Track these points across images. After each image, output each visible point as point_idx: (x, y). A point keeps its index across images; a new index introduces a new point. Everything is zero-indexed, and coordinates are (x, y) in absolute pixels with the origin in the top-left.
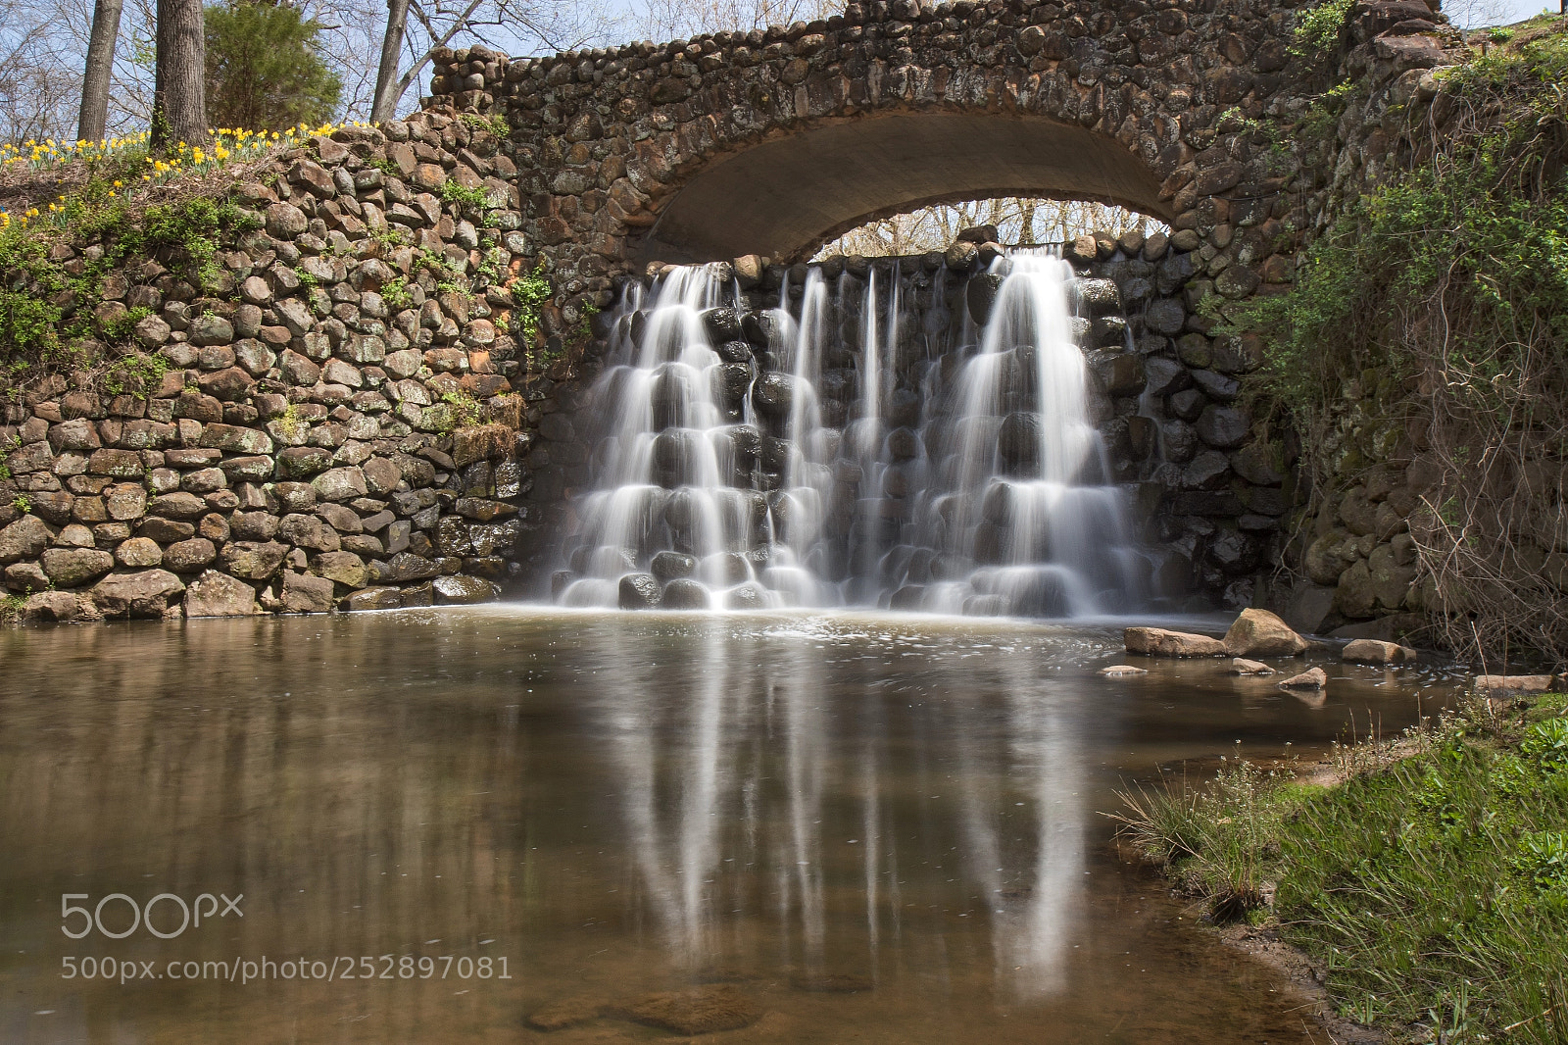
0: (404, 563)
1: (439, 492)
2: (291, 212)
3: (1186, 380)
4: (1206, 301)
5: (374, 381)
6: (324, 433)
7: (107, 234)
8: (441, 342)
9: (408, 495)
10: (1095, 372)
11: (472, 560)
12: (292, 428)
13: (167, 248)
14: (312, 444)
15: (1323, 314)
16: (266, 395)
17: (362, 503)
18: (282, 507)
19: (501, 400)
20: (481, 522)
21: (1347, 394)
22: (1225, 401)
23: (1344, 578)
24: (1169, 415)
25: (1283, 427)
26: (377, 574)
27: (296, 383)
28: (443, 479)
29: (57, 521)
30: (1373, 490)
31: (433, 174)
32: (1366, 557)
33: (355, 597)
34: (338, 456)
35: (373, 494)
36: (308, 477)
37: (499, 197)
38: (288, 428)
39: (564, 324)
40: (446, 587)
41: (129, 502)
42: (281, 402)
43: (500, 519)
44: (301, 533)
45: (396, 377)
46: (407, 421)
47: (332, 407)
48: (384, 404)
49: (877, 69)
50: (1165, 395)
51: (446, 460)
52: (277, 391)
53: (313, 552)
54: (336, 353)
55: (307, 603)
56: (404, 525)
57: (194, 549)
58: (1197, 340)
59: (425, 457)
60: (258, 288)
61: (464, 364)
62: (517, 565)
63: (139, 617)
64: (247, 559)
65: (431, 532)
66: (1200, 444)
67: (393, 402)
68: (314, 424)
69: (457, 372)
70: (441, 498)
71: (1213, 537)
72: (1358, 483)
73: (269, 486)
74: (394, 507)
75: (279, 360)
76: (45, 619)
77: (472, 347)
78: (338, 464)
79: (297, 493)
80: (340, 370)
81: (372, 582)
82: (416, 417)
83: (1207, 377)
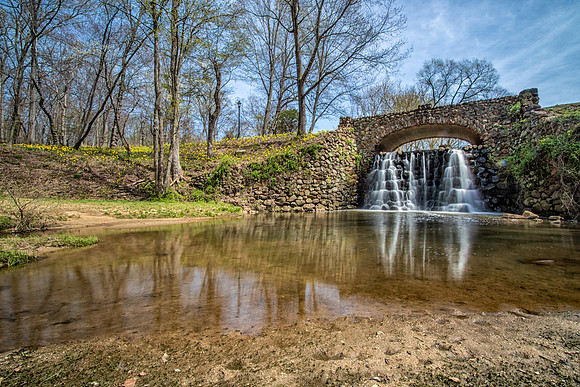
0: (343, 203)
3: (486, 171)
5: (338, 173)
6: (333, 181)
8: (346, 166)
9: (344, 191)
11: (352, 202)
12: (329, 181)
14: (331, 183)
16: (325, 175)
19: (354, 175)
22: (494, 175)
23: (534, 206)
24: (483, 177)
26: (340, 204)
27: (329, 173)
28: (348, 189)
29: (297, 196)
31: (344, 138)
32: (539, 202)
33: (338, 208)
35: (339, 191)
36: (331, 188)
37: (353, 141)
40: (349, 206)
43: (355, 195)
44: (330, 198)
46: (343, 179)
47: (333, 177)
48: (340, 177)
50: (482, 174)
51: (348, 186)
53: (332, 201)
54: (333, 168)
55: (332, 209)
56: (343, 196)
57: (316, 200)
58: (488, 164)
59: (345, 185)
63: (308, 211)
64: (324, 202)
65: (346, 198)
66: (489, 182)
69: (348, 171)
70: (347, 192)
73: (326, 190)
74: (342, 193)
75: (326, 169)
76: (297, 211)
77: (350, 167)
78: (335, 186)
80: (334, 171)
83: (491, 170)
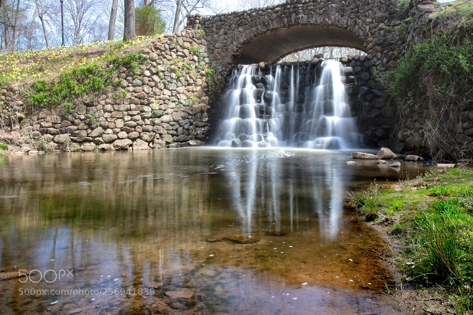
0: (181, 137)
1: (189, 120)
2: (155, 55)
3: (369, 92)
4: (375, 72)
5: (174, 94)
6: (163, 107)
7: (114, 62)
8: (189, 85)
9: (182, 121)
10: (347, 90)
11: (197, 136)
12: (155, 105)
13: (127, 65)
14: (160, 109)
15: (403, 75)
16: (150, 98)
17: (172, 123)
18: (154, 124)
19: (204, 98)
20: (200, 127)
21: (409, 95)
22: (379, 97)
23: (407, 140)
24: (365, 100)
25: (393, 103)
26: (175, 139)
27: (156, 95)
28: (190, 117)
29: (105, 128)
30: (415, 119)
31: (187, 45)
32: (412, 135)
33: (170, 145)
34: (166, 112)
35: (174, 121)
36: (159, 117)
37: (203, 50)
38: (154, 106)
39: (218, 79)
40: (191, 142)
41: (120, 123)
42: (153, 100)
43: (203, 126)
44: (158, 130)
45: (179, 93)
46: (182, 104)
47: (164, 100)
48: (176, 100)
49: (294, 15)
50: (364, 95)
51: (191, 113)
52: (152, 97)
53: (161, 135)
54: (165, 88)
55: (160, 146)
56: (182, 128)
57: (134, 134)
58: (373, 82)
59: (186, 112)
60: (147, 73)
61: (195, 90)
62: (208, 137)
63: (123, 149)
64: (146, 136)
65: (188, 130)
66: (372, 107)
67: (178, 99)
68: (160, 105)
69: (193, 92)
70: (190, 121)
71: (375, 130)
72: (411, 117)
73: (151, 119)
74: (179, 124)
75: (152, 90)
76: (103, 150)
77: (196, 85)
78: (166, 114)
79: (157, 121)
80: (166, 92)
81: (174, 141)
82: (184, 103)
83: (375, 91)
